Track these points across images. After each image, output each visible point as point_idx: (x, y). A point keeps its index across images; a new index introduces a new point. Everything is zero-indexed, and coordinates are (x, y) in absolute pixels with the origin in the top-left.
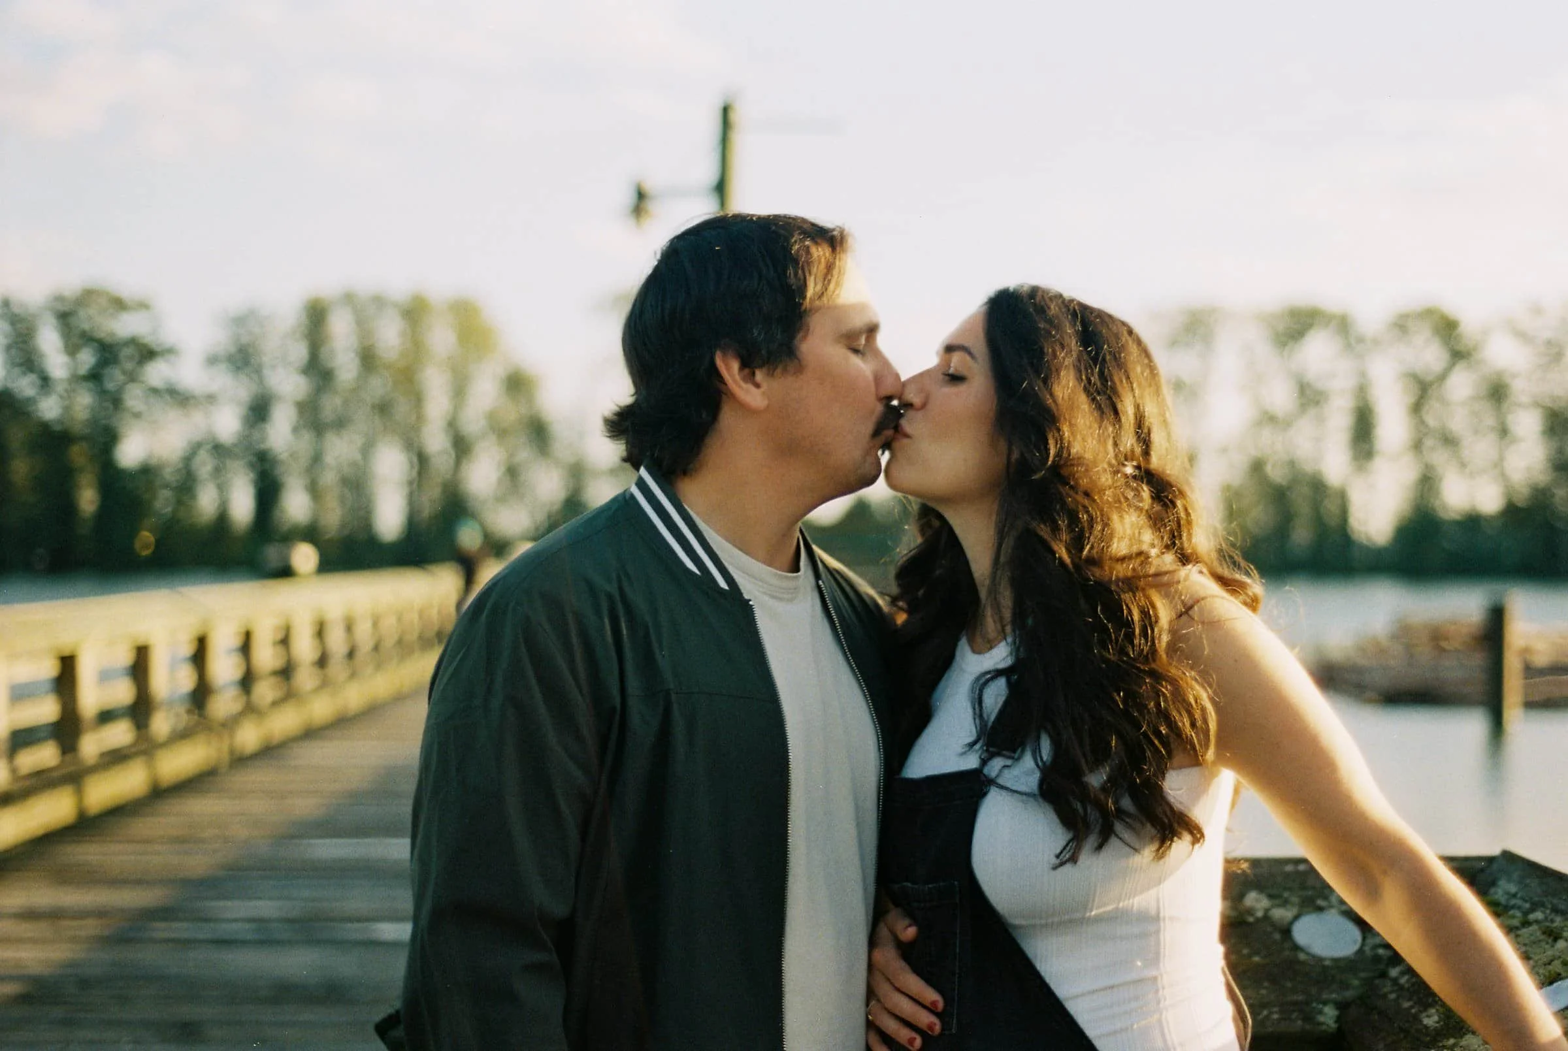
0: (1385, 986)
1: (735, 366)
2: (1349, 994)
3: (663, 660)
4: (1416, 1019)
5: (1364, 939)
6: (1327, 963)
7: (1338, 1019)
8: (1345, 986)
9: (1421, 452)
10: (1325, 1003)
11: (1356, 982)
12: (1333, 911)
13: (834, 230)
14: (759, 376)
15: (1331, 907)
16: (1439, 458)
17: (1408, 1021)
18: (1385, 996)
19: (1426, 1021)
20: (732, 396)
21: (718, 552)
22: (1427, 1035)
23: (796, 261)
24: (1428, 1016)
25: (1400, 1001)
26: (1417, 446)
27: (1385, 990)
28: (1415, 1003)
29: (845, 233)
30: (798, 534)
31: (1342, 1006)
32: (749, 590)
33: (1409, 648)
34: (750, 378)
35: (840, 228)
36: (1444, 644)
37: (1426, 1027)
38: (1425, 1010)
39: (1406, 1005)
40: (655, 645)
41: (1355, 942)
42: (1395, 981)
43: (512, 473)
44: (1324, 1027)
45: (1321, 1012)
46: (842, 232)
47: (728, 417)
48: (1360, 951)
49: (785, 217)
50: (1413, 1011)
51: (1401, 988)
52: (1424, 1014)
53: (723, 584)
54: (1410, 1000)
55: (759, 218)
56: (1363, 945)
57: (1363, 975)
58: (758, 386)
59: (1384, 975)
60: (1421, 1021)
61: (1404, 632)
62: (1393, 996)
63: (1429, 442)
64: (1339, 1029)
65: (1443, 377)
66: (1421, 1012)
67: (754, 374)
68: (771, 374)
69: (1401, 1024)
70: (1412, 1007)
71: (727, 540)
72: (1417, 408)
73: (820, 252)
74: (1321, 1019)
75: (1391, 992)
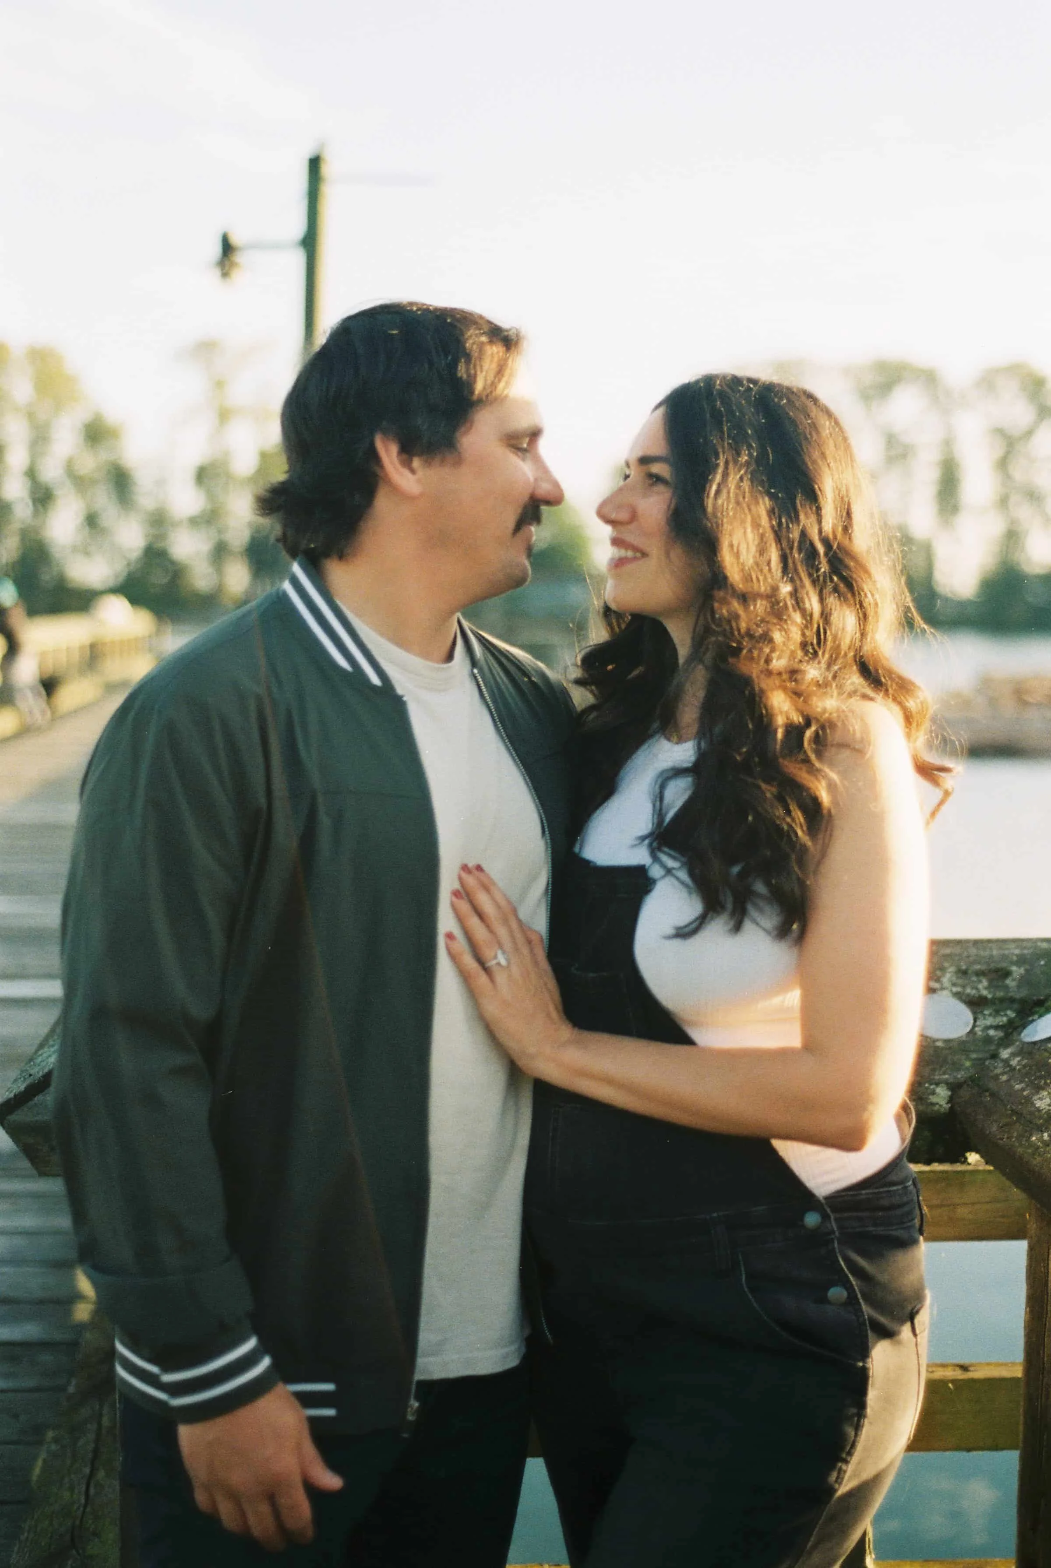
0: (995, 1068)
1: (394, 449)
2: (960, 1075)
3: (310, 758)
4: (1028, 1100)
5: (975, 1020)
6: (939, 1044)
7: (951, 1100)
8: (957, 1067)
9: (1007, 508)
10: (937, 1084)
11: (968, 1064)
12: (945, 992)
13: (510, 330)
14: (416, 463)
15: (942, 989)
16: (1024, 512)
17: (1021, 1104)
18: (996, 1077)
19: (1038, 1104)
20: (388, 482)
21: (370, 646)
22: (1040, 1118)
23: (468, 357)
24: (1041, 1099)
25: (1012, 1082)
26: (1003, 502)
27: (998, 1071)
28: (1027, 1086)
29: (521, 335)
30: (456, 625)
31: (955, 1087)
32: (402, 685)
33: (993, 702)
34: (407, 464)
35: (517, 330)
36: (1027, 698)
37: (1039, 1110)
38: (1037, 1093)
39: (1018, 1087)
40: (301, 745)
41: (967, 1024)
42: (1006, 1062)
43: (92, 521)
44: (937, 1107)
45: (933, 1093)
46: (518, 335)
47: (382, 503)
48: (972, 1032)
49: (463, 311)
50: (1025, 1093)
51: (1013, 1069)
52: (1036, 1097)
53: (375, 680)
54: (1021, 1082)
55: (436, 309)
56: (974, 1026)
57: (974, 1056)
58: (413, 471)
59: (994, 1056)
60: (1033, 1104)
61: (986, 684)
62: (1004, 1078)
63: (1014, 498)
64: (951, 1108)
65: (1029, 433)
66: (1033, 1094)
67: (411, 461)
68: (428, 463)
69: (1014, 1107)
70: (1023, 1090)
71: (382, 634)
72: (1003, 464)
73: (495, 351)
74: (933, 1099)
75: (1003, 1074)
